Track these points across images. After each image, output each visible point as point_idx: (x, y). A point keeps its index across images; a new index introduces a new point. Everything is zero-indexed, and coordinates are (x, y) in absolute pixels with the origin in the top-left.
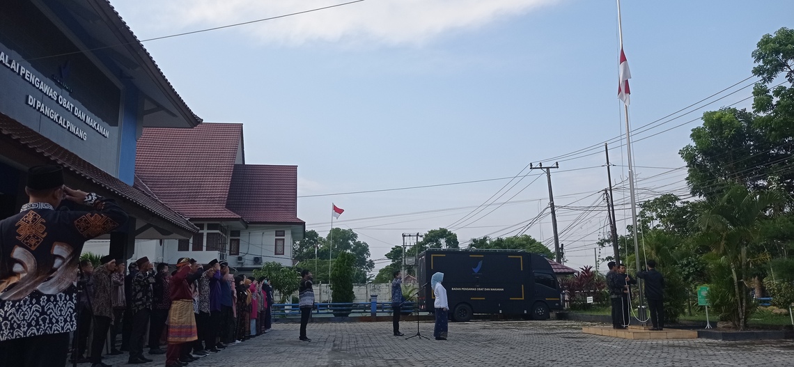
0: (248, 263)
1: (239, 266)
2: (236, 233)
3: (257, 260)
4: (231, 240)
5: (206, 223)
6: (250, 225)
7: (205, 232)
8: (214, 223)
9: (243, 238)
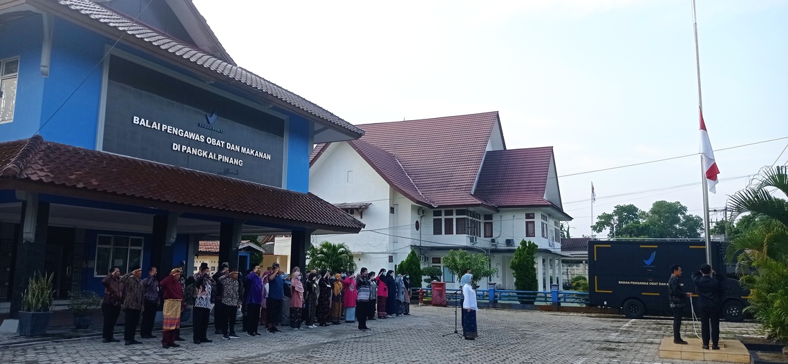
0: (502, 245)
1: (494, 247)
2: (489, 217)
3: (509, 242)
4: (485, 223)
5: (454, 209)
6: (498, 209)
7: (454, 217)
8: (462, 209)
9: (496, 221)
